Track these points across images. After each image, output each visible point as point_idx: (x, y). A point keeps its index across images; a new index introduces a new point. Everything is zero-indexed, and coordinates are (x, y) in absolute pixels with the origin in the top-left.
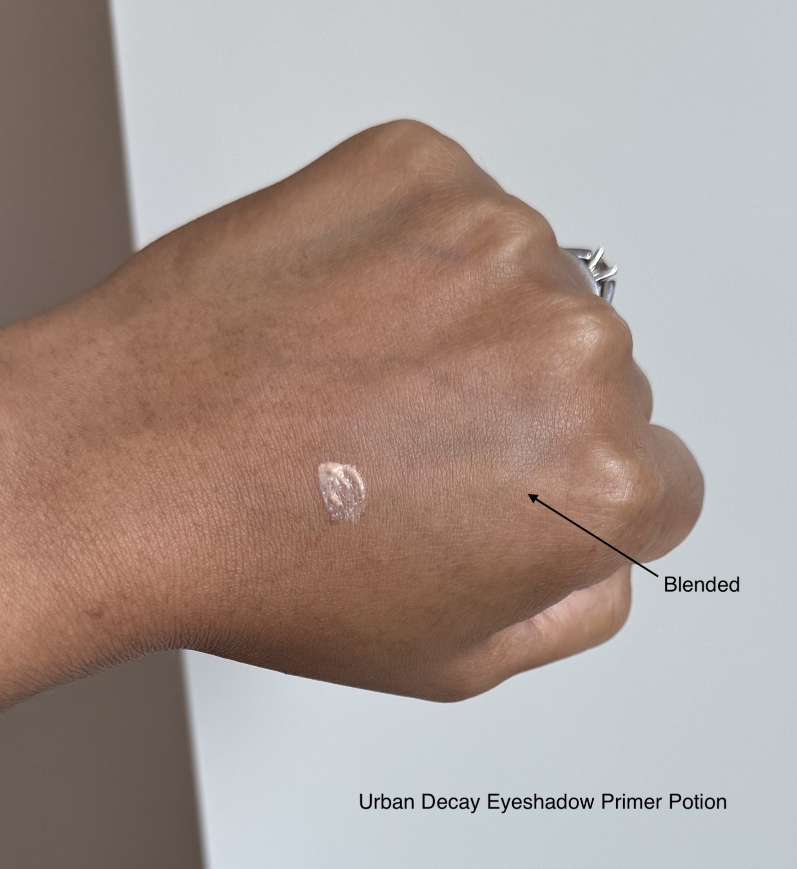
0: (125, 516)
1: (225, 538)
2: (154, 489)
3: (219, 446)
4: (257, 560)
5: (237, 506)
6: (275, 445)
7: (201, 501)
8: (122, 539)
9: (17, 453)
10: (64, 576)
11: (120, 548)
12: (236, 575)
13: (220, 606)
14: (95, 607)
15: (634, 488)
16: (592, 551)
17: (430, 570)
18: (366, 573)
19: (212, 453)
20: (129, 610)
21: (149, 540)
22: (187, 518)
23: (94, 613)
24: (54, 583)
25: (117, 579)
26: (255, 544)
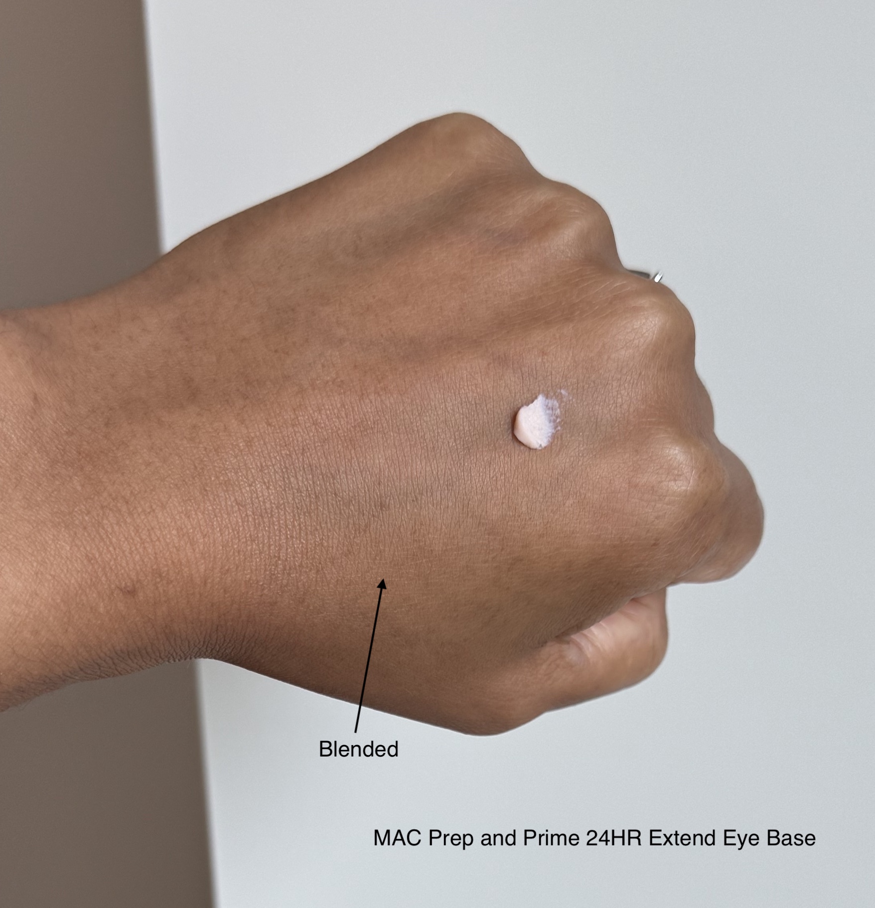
0: (165, 490)
1: (269, 521)
2: (197, 465)
3: (266, 423)
4: (302, 547)
5: (283, 487)
6: (324, 423)
7: (245, 480)
8: (161, 513)
10: (98, 549)
11: (158, 523)
12: (280, 562)
13: (261, 596)
14: (128, 584)
15: (699, 477)
17: (486, 562)
18: (417, 564)
19: (259, 431)
20: (164, 591)
21: (189, 517)
22: (229, 497)
23: (128, 591)
24: (87, 556)
25: (154, 555)
26: (300, 529)
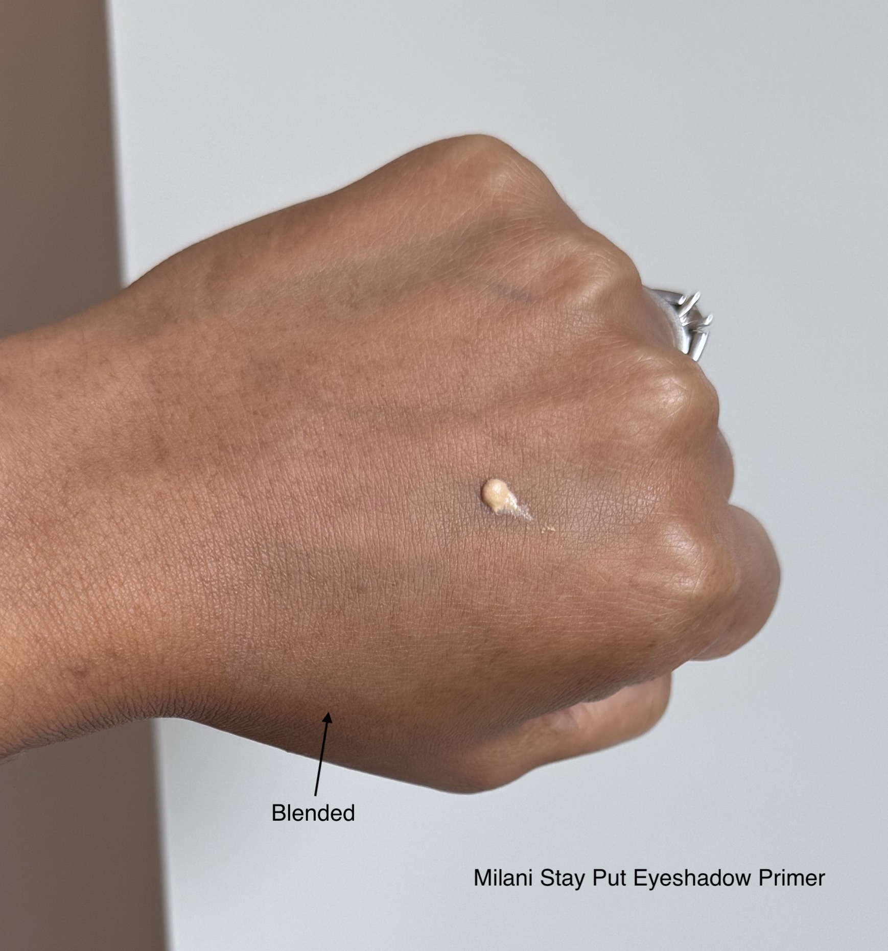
0: (124, 565)
1: (236, 598)
2: (160, 536)
3: (238, 493)
4: (270, 626)
5: (252, 563)
6: (303, 497)
7: (212, 554)
8: (117, 590)
9: (6, 485)
10: (48, 629)
11: (115, 601)
12: (244, 640)
13: (223, 672)
14: (80, 664)
15: (707, 580)
16: (651, 646)
17: (466, 652)
18: (393, 649)
19: (231, 501)
20: (118, 670)
21: (148, 594)
22: (194, 572)
23: (78, 672)
24: (35, 635)
25: (108, 635)
26: (269, 607)
